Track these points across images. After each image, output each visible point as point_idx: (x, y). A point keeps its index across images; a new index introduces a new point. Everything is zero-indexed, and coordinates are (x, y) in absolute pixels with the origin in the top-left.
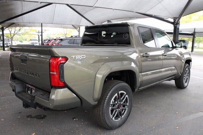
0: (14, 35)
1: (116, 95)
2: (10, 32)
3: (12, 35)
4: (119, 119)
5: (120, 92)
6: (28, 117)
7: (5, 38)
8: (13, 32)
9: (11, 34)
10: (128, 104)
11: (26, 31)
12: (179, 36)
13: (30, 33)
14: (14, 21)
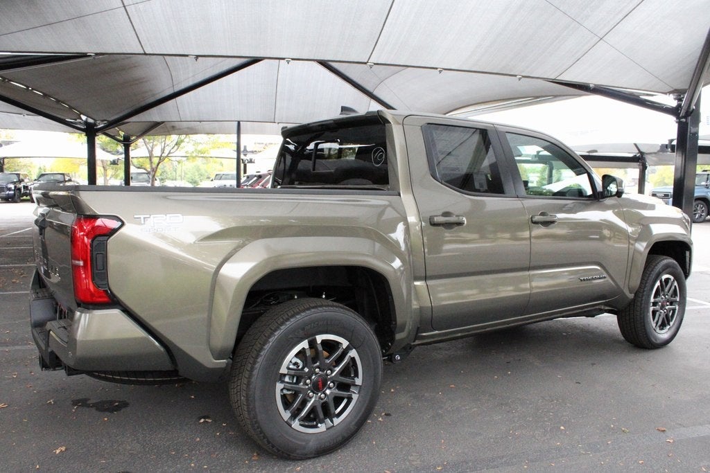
0: (161, 159)
1: (304, 344)
2: (151, 152)
3: (156, 160)
4: (322, 428)
5: (319, 338)
6: (75, 403)
7: (133, 170)
8: (157, 152)
9: (150, 158)
10: (359, 381)
11: (200, 147)
12: (700, 157)
13: (213, 153)
14: (154, 115)
